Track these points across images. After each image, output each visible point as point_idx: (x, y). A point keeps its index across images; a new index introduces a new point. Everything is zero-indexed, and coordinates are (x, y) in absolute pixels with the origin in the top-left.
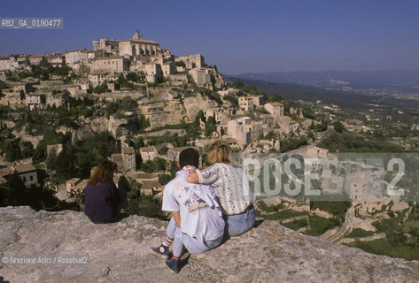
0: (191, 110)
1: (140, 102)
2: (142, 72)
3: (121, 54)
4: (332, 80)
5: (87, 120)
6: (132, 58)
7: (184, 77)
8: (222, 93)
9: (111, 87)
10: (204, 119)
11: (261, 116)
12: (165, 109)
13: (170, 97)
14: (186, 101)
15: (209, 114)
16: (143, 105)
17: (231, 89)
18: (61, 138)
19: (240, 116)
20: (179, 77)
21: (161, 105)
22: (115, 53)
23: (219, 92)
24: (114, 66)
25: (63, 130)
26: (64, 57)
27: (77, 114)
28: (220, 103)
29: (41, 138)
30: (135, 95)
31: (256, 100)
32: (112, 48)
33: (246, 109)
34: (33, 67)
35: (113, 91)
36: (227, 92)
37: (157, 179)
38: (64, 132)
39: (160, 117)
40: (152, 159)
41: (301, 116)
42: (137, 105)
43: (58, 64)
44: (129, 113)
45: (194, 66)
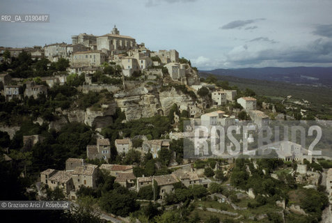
0: (166, 103)
1: (116, 95)
2: (119, 66)
3: (99, 49)
4: (302, 76)
5: (64, 112)
6: (109, 52)
7: (160, 72)
8: (196, 88)
9: (88, 80)
10: (178, 113)
11: (234, 111)
12: (141, 103)
13: (146, 91)
14: (162, 94)
15: (183, 107)
16: (119, 98)
17: (204, 84)
18: (37, 129)
19: (214, 110)
20: (154, 72)
21: (136, 98)
22: (92, 48)
23: (193, 87)
24: (91, 60)
25: (40, 122)
26: (43, 51)
27: (55, 105)
28: (194, 98)
29: (18, 129)
30: (112, 88)
31: (229, 94)
32: (90, 42)
33: (220, 104)
34: (13, 59)
35: (90, 83)
36: (200, 87)
37: (131, 171)
38: (41, 123)
39: (135, 111)
40: (127, 151)
41: (274, 110)
42: (113, 98)
43: (37, 57)
44: (106, 106)
45: (169, 61)
